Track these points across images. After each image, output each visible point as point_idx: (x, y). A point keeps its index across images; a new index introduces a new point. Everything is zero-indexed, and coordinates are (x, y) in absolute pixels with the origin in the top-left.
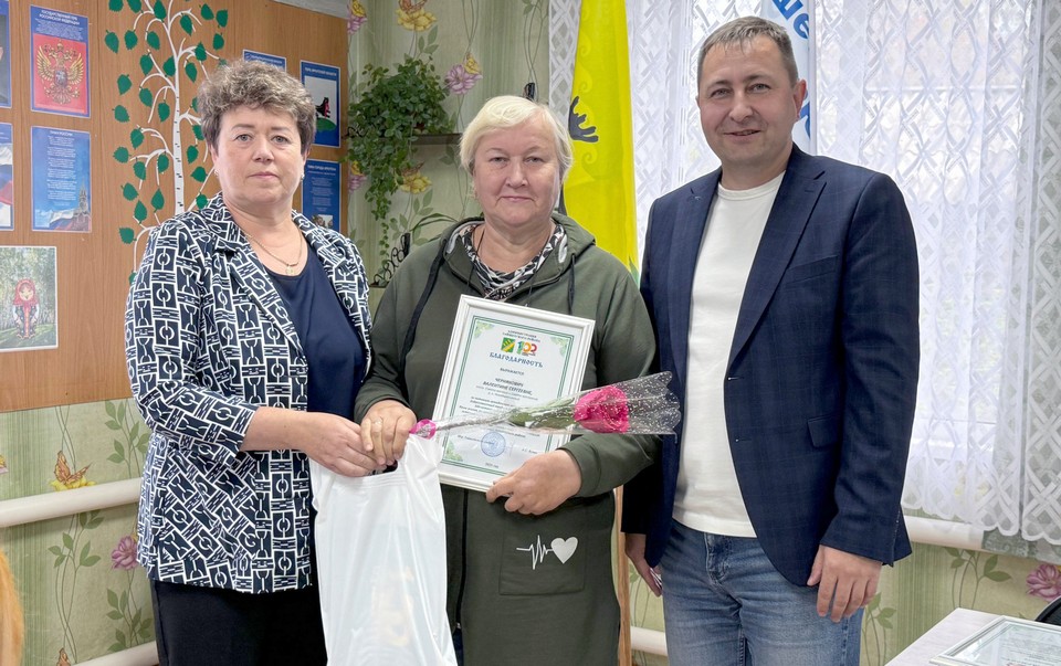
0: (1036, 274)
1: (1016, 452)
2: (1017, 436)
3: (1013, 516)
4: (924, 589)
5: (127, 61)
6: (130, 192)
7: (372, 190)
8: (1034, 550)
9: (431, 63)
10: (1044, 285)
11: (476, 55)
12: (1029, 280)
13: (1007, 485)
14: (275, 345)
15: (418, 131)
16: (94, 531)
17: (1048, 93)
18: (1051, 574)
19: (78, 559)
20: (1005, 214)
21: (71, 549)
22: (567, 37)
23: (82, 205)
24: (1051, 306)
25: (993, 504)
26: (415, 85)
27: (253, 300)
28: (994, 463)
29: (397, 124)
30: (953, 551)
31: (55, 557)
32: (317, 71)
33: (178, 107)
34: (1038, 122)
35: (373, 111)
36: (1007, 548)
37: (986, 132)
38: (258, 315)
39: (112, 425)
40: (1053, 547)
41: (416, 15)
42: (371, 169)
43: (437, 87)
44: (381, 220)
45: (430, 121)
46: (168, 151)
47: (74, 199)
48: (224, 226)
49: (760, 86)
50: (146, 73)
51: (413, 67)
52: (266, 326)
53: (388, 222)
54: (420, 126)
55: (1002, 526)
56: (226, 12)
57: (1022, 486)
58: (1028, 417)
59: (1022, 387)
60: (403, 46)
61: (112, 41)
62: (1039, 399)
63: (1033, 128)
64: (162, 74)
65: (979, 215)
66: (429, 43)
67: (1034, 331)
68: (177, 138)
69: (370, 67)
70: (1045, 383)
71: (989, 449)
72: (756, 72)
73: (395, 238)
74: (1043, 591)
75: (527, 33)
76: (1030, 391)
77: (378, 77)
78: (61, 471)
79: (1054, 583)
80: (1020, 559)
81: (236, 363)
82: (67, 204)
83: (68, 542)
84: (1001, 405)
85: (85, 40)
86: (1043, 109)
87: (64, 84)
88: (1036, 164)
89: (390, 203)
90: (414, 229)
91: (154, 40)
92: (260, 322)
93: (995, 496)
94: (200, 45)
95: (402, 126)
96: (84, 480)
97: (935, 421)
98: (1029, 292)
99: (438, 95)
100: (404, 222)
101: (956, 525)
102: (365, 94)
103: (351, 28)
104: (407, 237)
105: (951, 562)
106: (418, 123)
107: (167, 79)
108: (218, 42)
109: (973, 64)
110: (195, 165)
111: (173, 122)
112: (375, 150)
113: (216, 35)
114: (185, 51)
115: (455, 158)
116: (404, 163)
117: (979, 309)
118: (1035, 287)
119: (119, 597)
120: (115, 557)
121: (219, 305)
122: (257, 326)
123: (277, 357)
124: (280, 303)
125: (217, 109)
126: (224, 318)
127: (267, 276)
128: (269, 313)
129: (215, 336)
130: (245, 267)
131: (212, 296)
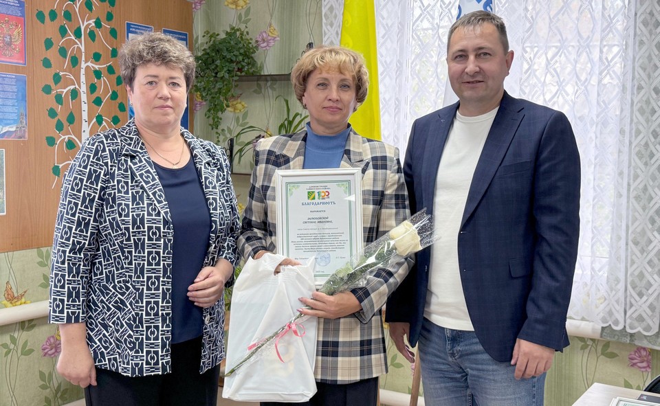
0: (633, 164)
1: (622, 276)
2: (622, 266)
3: (620, 317)
4: (563, 363)
5: (50, 29)
6: (52, 113)
7: (209, 111)
8: (633, 338)
9: (246, 30)
10: (638, 171)
11: (274, 25)
12: (629, 168)
13: (616, 298)
14: (154, 217)
15: (239, 73)
16: (30, 333)
17: (640, 49)
18: (644, 353)
19: (19, 351)
20: (613, 126)
21: (15, 345)
22: (334, 13)
23: (21, 122)
24: (643, 184)
25: (607, 309)
26: (236, 44)
27: (142, 187)
28: (607, 283)
29: (225, 69)
30: (582, 339)
31: (5, 351)
32: (174, 35)
33: (83, 59)
34: (634, 68)
35: (210, 60)
36: (616, 337)
37: (600, 73)
38: (145, 198)
39: (41, 264)
40: (645, 336)
42: (209, 98)
43: (250, 45)
44: (215, 130)
45: (246, 67)
46: (77, 87)
47: (16, 118)
48: (131, 139)
49: (486, 54)
50: (63, 37)
51: (235, 32)
52: (149, 205)
53: (220, 131)
54: (239, 70)
55: (613, 323)
57: (626, 298)
58: (629, 254)
59: (625, 235)
60: (227, 20)
61: (40, 16)
62: (636, 243)
63: (630, 71)
64: (73, 38)
65: (596, 127)
66: (245, 17)
67: (633, 200)
68: (83, 78)
69: (207, 32)
70: (639, 233)
71: (604, 274)
72: (482, 45)
73: (224, 141)
74: (639, 365)
75: (308, 11)
76: (630, 238)
77: (213, 39)
78: (8, 295)
79: (646, 359)
80: (624, 344)
81: (127, 229)
82: (12, 122)
83: (13, 340)
84: (611, 246)
85: (23, 16)
86: (637, 60)
87: (10, 44)
88: (633, 94)
89: (221, 119)
90: (237, 136)
91: (68, 16)
92: (145, 202)
93: (608, 304)
94: (98, 19)
95: (228, 70)
96: (23, 300)
98: (629, 175)
99: (251, 51)
100: (230, 131)
101: (584, 323)
102: (204, 50)
103: (195, 8)
104: (232, 140)
105: (580, 346)
106: (238, 68)
107: (76, 40)
108: (110, 17)
109: (592, 31)
110: (95, 95)
111: (80, 68)
112: (211, 86)
113: (108, 12)
114: (88, 22)
115: (263, 90)
116: (230, 93)
117: (597, 186)
118: (632, 172)
119: (47, 375)
120: (44, 350)
121: (119, 192)
122: (143, 204)
123: (154, 225)
124: (160, 190)
125: (133, 64)
126: (122, 200)
127: (154, 172)
128: (152, 196)
129: (113, 212)
130: (140, 167)
131: (115, 186)
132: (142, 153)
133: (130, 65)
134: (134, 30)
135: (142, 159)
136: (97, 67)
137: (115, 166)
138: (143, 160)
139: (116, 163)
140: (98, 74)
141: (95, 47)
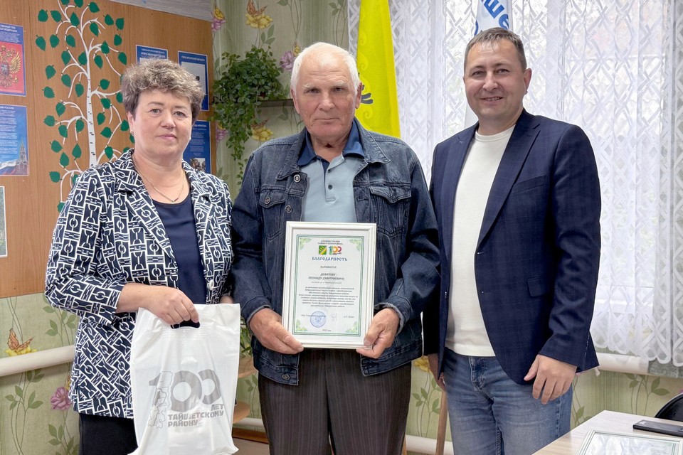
0: (675, 185)
1: (667, 306)
2: (668, 296)
3: (667, 351)
4: (612, 403)
5: (51, 56)
6: (56, 147)
7: (231, 140)
9: (270, 50)
11: (300, 44)
12: (671, 190)
13: (662, 329)
14: (155, 255)
15: (261, 98)
16: (39, 383)
17: (680, 62)
19: (26, 404)
20: (654, 144)
21: (21, 397)
23: (22, 157)
25: (653, 342)
26: (259, 66)
27: (141, 225)
28: (653, 315)
29: (246, 94)
30: (630, 375)
31: (10, 403)
32: (191, 58)
33: (89, 86)
34: (674, 81)
35: (230, 85)
36: (665, 372)
37: (639, 89)
38: (144, 235)
39: (48, 310)
41: (259, 17)
42: (230, 125)
43: (274, 67)
44: (237, 161)
45: (270, 91)
46: (83, 117)
47: (16, 153)
48: (127, 173)
49: (503, 70)
50: (66, 63)
51: (256, 54)
52: (149, 243)
53: (242, 162)
54: (263, 94)
55: (660, 357)
56: (123, 19)
57: (672, 332)
58: (674, 283)
59: (669, 262)
60: (250, 39)
61: (41, 42)
62: (680, 269)
63: (670, 86)
64: (77, 64)
65: (637, 146)
66: (268, 37)
67: (676, 224)
68: (89, 108)
69: (227, 54)
71: (650, 305)
72: (501, 61)
75: (335, 29)
76: (675, 264)
77: (233, 61)
78: (12, 343)
80: (673, 379)
81: (127, 269)
82: (11, 157)
83: (19, 392)
84: (656, 274)
85: (21, 43)
86: (676, 72)
87: (7, 73)
88: (673, 110)
89: (244, 148)
91: (71, 41)
92: (145, 240)
93: (654, 337)
94: (105, 43)
95: (250, 95)
96: (29, 349)
97: (613, 287)
98: (672, 198)
99: (275, 73)
101: (630, 359)
102: (224, 73)
103: (214, 28)
105: (629, 383)
106: (261, 93)
107: (81, 67)
108: (118, 41)
109: (630, 43)
110: (103, 126)
111: (86, 97)
112: (231, 112)
113: (116, 36)
114: (94, 47)
115: (289, 116)
116: (252, 120)
117: (639, 210)
118: (675, 194)
119: (57, 430)
120: (53, 402)
121: (117, 230)
122: (143, 242)
123: (156, 264)
124: (160, 226)
125: (137, 90)
126: (120, 239)
127: (153, 208)
128: (152, 233)
129: (110, 251)
130: (137, 203)
131: (112, 223)
132: (139, 188)
133: (134, 90)
134: (145, 54)
135: (140, 194)
136: (105, 95)
137: (111, 202)
138: (141, 196)
139: (112, 199)
140: (106, 103)
141: (103, 74)
